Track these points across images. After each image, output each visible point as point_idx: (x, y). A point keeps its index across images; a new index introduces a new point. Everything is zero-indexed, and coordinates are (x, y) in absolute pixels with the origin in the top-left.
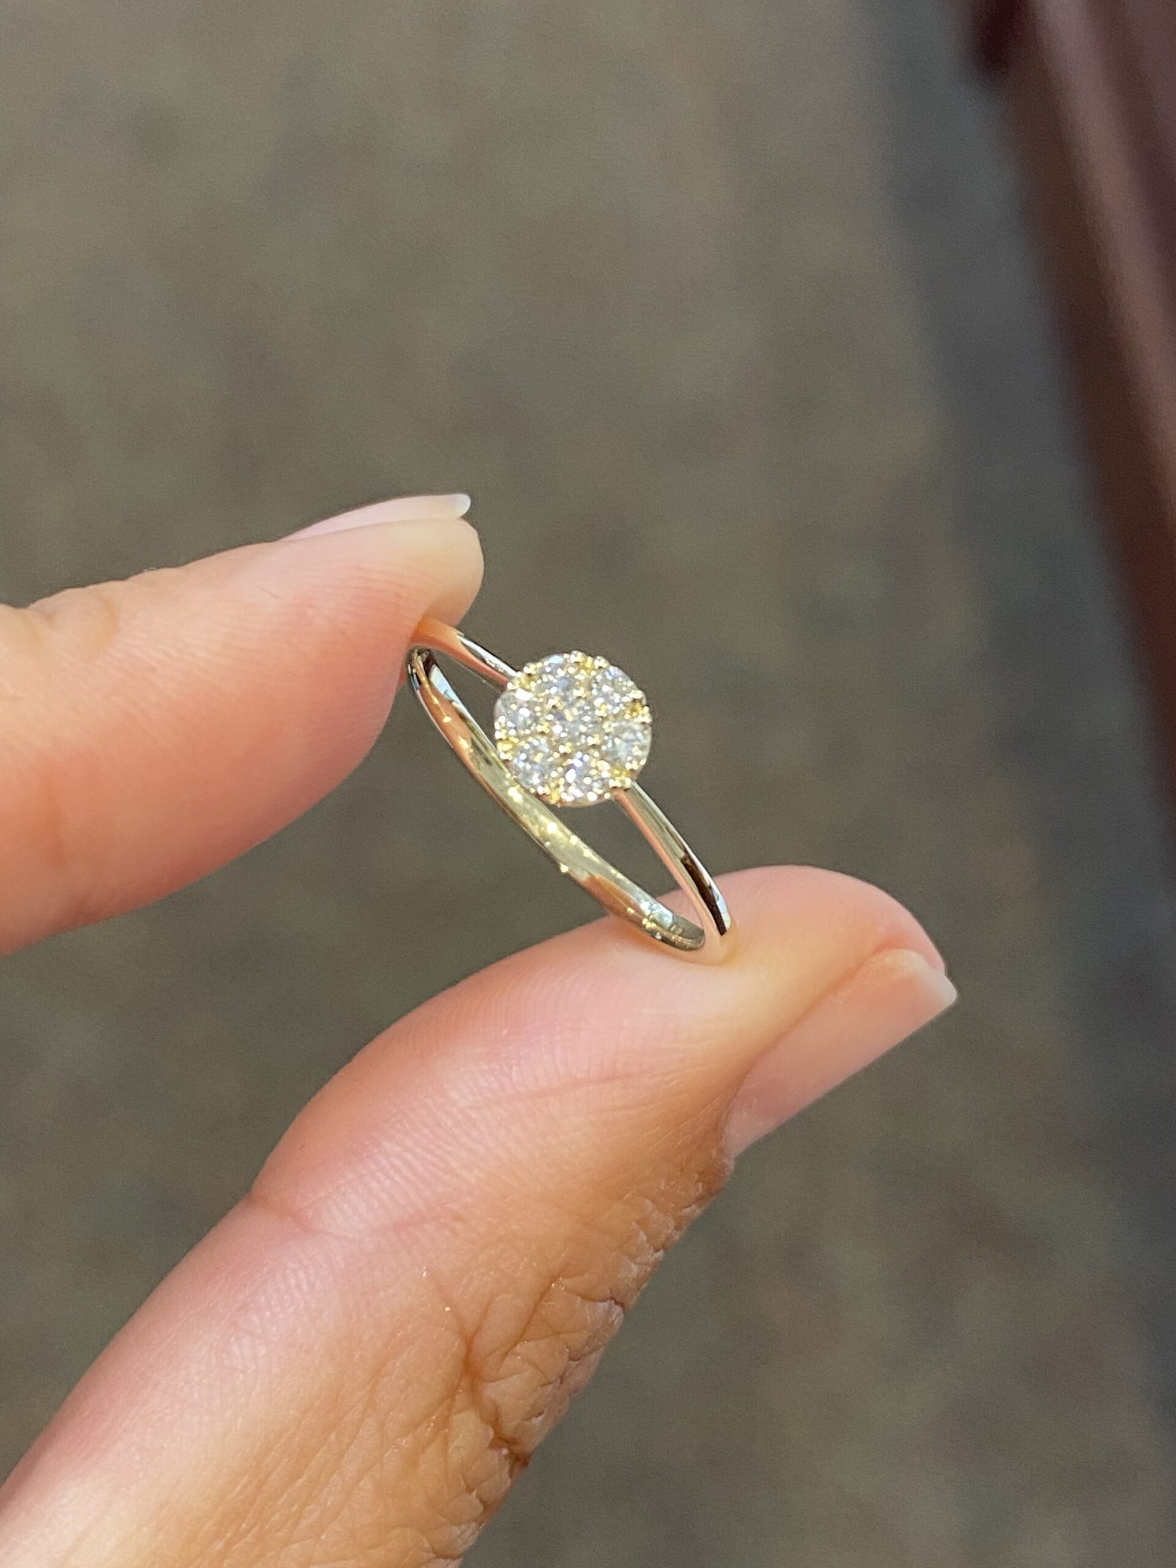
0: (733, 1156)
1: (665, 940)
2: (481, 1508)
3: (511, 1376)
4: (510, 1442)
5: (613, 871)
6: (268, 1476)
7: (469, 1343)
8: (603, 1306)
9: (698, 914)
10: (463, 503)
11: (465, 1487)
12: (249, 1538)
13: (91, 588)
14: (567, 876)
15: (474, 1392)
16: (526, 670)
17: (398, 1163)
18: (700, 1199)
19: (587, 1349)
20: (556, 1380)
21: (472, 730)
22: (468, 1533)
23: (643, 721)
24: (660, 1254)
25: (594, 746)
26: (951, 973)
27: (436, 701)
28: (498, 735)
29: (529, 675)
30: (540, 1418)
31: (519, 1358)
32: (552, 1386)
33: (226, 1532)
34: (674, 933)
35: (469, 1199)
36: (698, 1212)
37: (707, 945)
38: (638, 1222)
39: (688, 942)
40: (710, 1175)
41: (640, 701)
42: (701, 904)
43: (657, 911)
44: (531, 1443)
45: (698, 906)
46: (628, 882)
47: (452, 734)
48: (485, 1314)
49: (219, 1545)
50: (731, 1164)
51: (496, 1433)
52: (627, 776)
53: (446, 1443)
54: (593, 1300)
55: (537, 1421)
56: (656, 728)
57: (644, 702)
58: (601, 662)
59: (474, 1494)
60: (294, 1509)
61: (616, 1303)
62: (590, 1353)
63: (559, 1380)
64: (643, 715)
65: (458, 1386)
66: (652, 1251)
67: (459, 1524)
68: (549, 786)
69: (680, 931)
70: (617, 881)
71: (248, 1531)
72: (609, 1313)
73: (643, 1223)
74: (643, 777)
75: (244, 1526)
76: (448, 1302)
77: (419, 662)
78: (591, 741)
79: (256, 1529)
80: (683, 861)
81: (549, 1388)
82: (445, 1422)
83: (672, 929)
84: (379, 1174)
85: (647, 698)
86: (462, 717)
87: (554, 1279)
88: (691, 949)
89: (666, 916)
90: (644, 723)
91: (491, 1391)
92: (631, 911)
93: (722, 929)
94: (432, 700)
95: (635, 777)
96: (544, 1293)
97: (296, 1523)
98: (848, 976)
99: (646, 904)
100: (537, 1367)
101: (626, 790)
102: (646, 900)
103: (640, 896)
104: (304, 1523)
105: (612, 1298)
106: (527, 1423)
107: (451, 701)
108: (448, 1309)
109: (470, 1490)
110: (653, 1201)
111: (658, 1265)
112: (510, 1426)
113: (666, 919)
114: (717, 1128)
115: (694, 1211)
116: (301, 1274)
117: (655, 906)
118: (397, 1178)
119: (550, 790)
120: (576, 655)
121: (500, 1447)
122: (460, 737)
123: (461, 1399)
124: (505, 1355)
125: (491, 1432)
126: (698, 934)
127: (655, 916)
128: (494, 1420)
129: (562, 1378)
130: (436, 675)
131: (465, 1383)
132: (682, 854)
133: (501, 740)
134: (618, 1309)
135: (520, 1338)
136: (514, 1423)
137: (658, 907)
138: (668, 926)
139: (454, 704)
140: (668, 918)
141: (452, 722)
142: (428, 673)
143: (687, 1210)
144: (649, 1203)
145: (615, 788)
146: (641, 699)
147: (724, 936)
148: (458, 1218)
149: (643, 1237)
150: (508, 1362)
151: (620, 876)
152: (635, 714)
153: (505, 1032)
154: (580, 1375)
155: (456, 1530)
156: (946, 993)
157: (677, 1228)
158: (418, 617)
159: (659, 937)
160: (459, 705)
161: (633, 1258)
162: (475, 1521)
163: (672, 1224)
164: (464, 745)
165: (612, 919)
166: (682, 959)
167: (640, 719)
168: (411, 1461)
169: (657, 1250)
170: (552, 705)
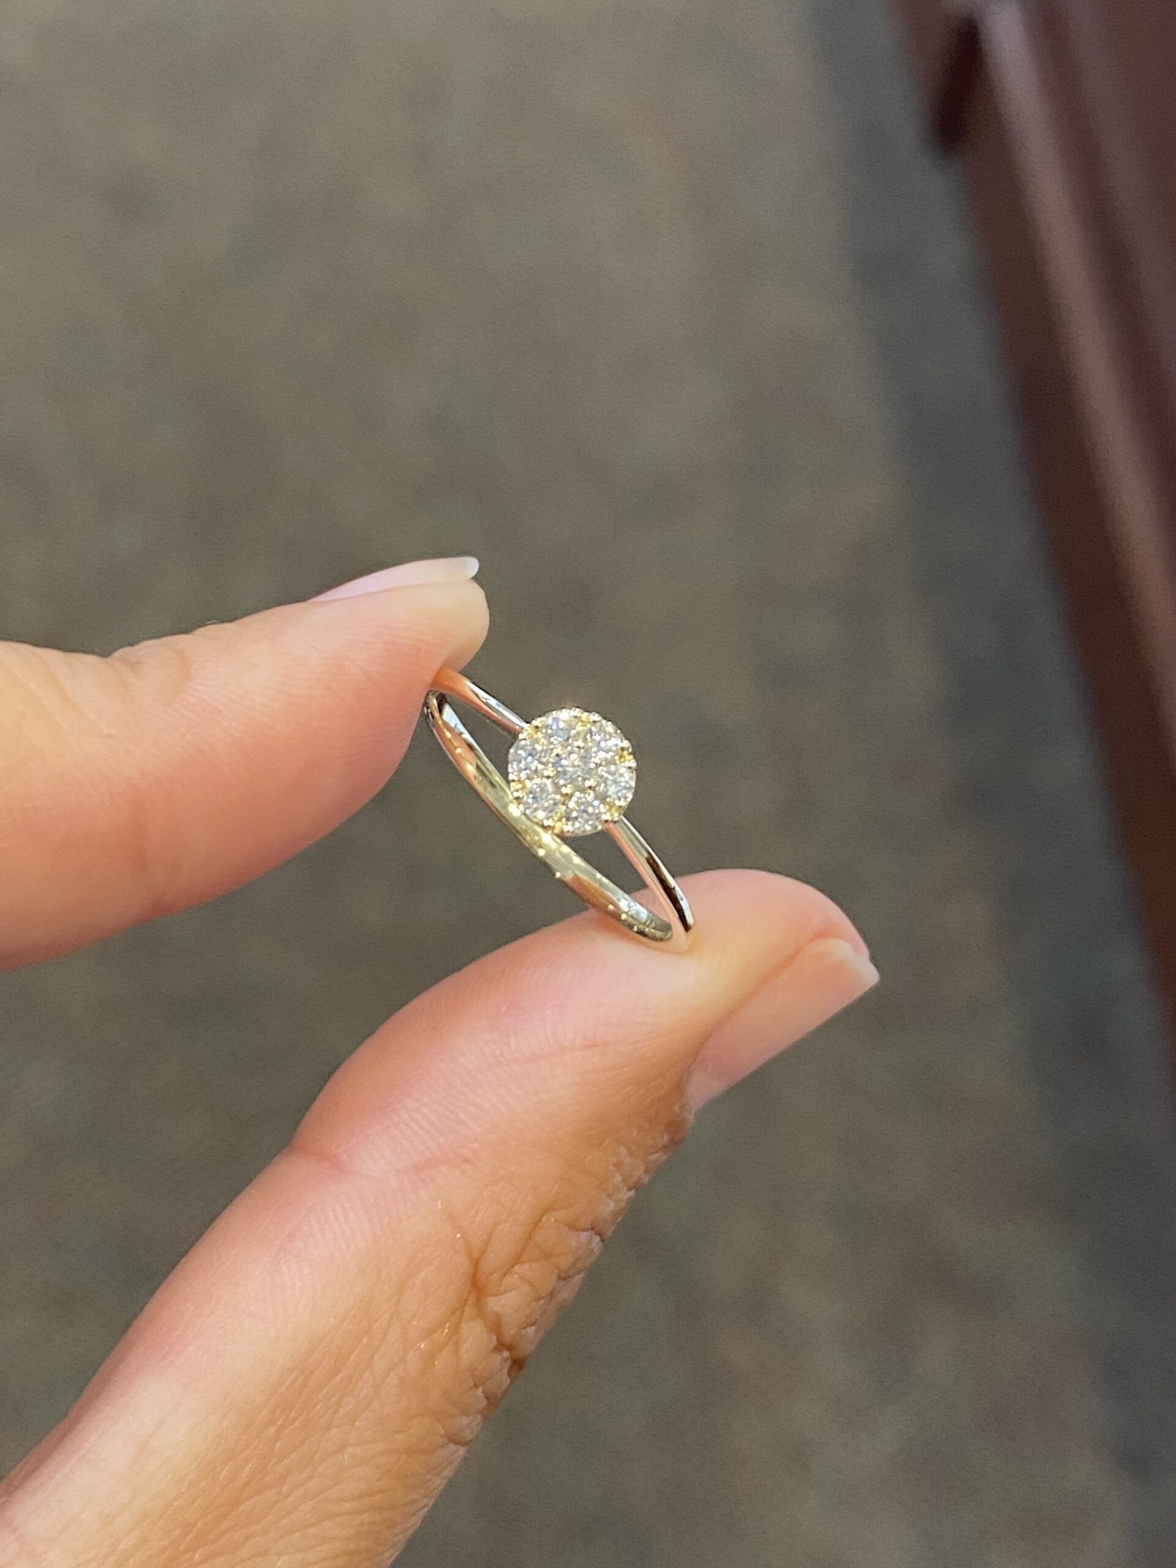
0: (693, 1112)
1: (641, 933)
2: (486, 1402)
3: (510, 1291)
4: (510, 1348)
5: (599, 876)
6: (312, 1373)
7: (476, 1263)
8: (585, 1236)
9: (665, 912)
10: (472, 565)
11: (473, 1384)
12: (297, 1423)
13: (165, 639)
14: (560, 880)
15: (479, 1305)
16: (534, 723)
17: (415, 1115)
18: (665, 1147)
19: (572, 1271)
20: (546, 1296)
21: (479, 758)
22: (475, 1423)
23: (629, 766)
24: (633, 1192)
25: (590, 788)
26: (874, 960)
27: (448, 734)
28: (511, 777)
29: (537, 727)
30: (533, 1328)
31: (516, 1276)
32: (544, 1300)
33: (278, 1420)
34: (648, 926)
35: (475, 1145)
36: (664, 1157)
37: (674, 938)
38: (614, 1165)
39: (659, 934)
40: (675, 1126)
41: (627, 749)
42: (667, 903)
43: (635, 908)
44: (527, 1348)
45: (667, 907)
46: (611, 885)
47: (461, 761)
48: (489, 1240)
49: (272, 1431)
50: (690, 1118)
51: (498, 1339)
52: (616, 812)
53: (457, 1345)
54: (578, 1230)
55: (531, 1330)
56: (639, 772)
57: (630, 750)
58: (595, 717)
59: (480, 1389)
60: (333, 1400)
61: (597, 1234)
62: (575, 1274)
63: (549, 1297)
64: (629, 761)
65: (466, 1300)
66: (625, 1189)
67: (467, 1415)
68: (553, 819)
69: (653, 925)
70: (601, 884)
71: (296, 1419)
72: (590, 1240)
73: (618, 1166)
74: (629, 812)
75: (293, 1414)
76: (460, 1229)
77: (434, 702)
78: (588, 784)
79: (302, 1417)
80: (648, 860)
81: (542, 1302)
82: (456, 1330)
83: (647, 924)
84: (401, 1125)
85: (633, 747)
86: (470, 746)
87: (546, 1211)
88: (661, 940)
89: (643, 912)
90: (630, 768)
91: (493, 1304)
92: (611, 907)
93: (687, 927)
94: (444, 733)
95: (622, 812)
96: (536, 1224)
97: (335, 1412)
98: (789, 960)
99: (626, 904)
100: (532, 1285)
101: (615, 822)
102: (625, 899)
103: (620, 897)
104: (341, 1412)
105: (592, 1229)
106: (523, 1332)
107: (461, 734)
108: (458, 1235)
109: (476, 1386)
110: (628, 1148)
111: (630, 1201)
112: (510, 1332)
113: (642, 914)
114: (679, 1087)
115: (659, 1157)
116: (338, 1208)
117: (632, 904)
118: (416, 1128)
119: (553, 822)
120: (574, 710)
121: (500, 1351)
122: (467, 763)
123: (469, 1311)
124: (505, 1274)
125: (494, 1338)
126: (667, 927)
127: (633, 912)
128: (496, 1326)
129: (552, 1294)
130: (448, 711)
131: (473, 1298)
132: (646, 855)
133: (513, 781)
134: (598, 1238)
135: (517, 1260)
136: (513, 1331)
137: (636, 905)
138: (644, 921)
139: (463, 736)
140: (644, 914)
141: (462, 752)
142: (441, 711)
143: (656, 1156)
144: (623, 1151)
145: (606, 821)
146: (628, 748)
147: (689, 932)
148: (466, 1161)
149: (618, 1178)
150: (508, 1279)
151: (605, 880)
152: (622, 760)
153: (504, 1008)
154: (567, 1293)
155: (465, 1420)
156: (870, 976)
157: (647, 1171)
158: (435, 667)
159: (635, 929)
160: (467, 736)
161: (610, 1196)
162: (480, 1413)
163: (642, 1168)
164: (470, 769)
165: (592, 913)
166: (654, 949)
167: (627, 764)
168: (429, 1359)
169: (630, 1189)
170: (556, 754)
